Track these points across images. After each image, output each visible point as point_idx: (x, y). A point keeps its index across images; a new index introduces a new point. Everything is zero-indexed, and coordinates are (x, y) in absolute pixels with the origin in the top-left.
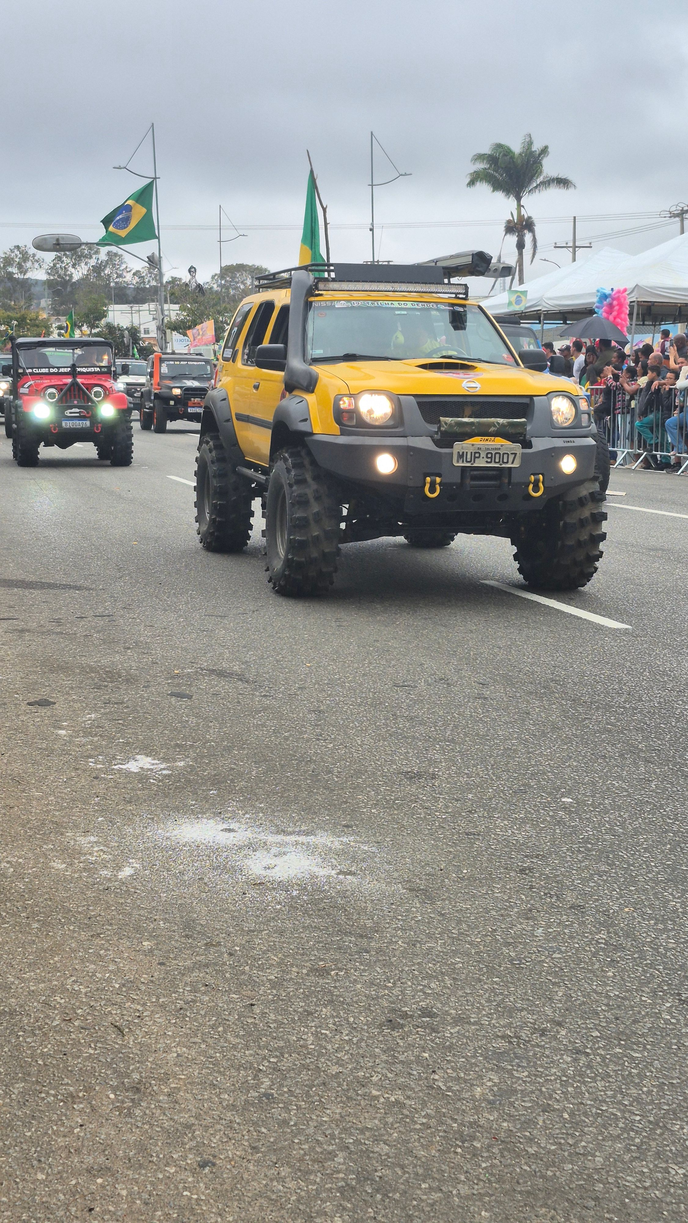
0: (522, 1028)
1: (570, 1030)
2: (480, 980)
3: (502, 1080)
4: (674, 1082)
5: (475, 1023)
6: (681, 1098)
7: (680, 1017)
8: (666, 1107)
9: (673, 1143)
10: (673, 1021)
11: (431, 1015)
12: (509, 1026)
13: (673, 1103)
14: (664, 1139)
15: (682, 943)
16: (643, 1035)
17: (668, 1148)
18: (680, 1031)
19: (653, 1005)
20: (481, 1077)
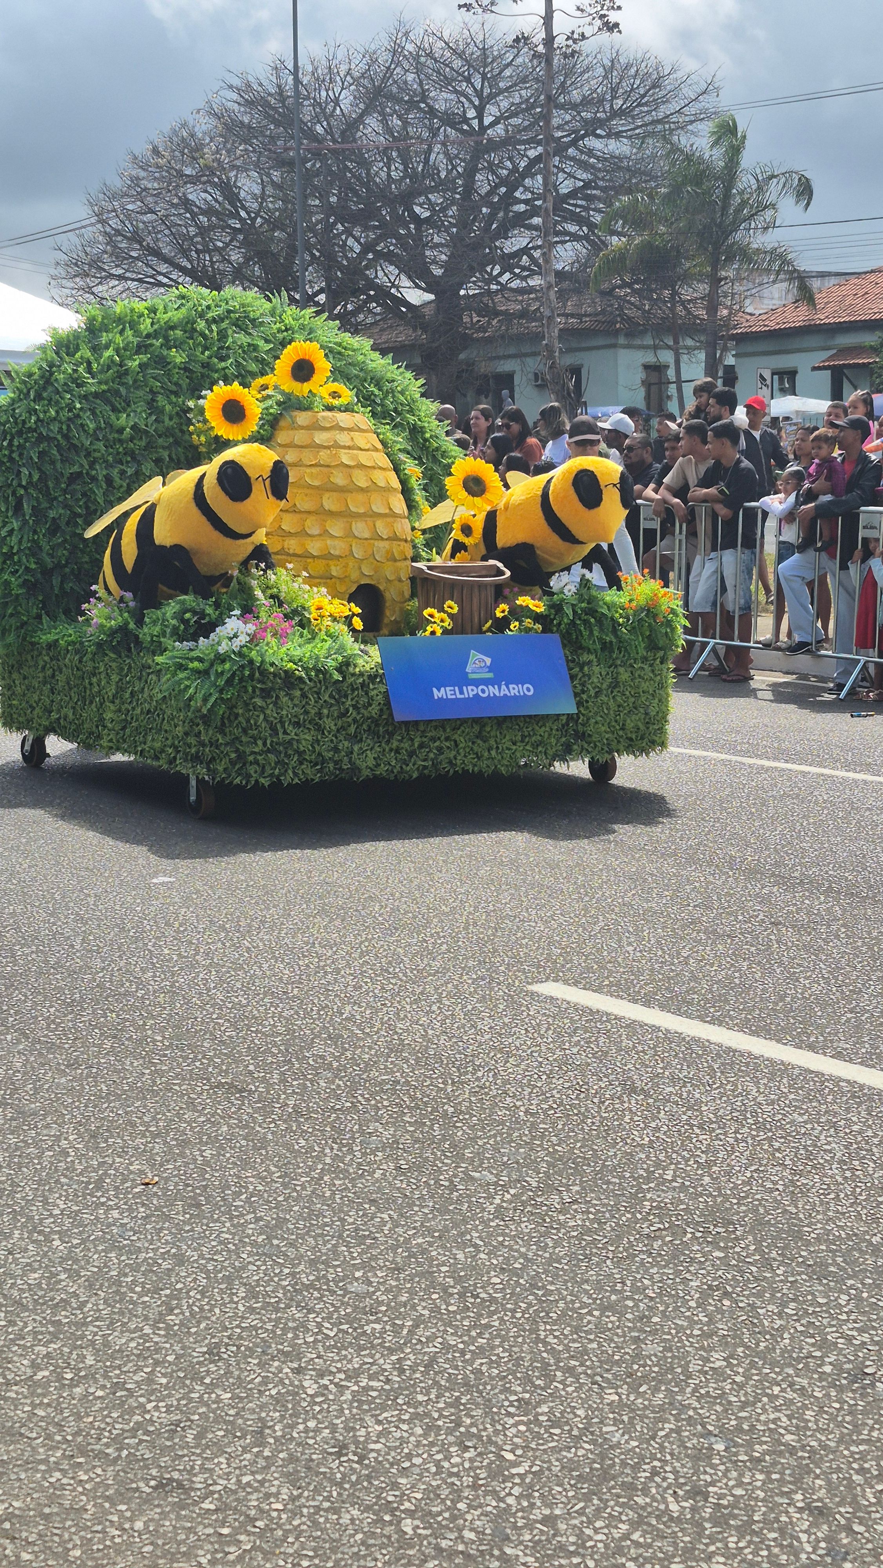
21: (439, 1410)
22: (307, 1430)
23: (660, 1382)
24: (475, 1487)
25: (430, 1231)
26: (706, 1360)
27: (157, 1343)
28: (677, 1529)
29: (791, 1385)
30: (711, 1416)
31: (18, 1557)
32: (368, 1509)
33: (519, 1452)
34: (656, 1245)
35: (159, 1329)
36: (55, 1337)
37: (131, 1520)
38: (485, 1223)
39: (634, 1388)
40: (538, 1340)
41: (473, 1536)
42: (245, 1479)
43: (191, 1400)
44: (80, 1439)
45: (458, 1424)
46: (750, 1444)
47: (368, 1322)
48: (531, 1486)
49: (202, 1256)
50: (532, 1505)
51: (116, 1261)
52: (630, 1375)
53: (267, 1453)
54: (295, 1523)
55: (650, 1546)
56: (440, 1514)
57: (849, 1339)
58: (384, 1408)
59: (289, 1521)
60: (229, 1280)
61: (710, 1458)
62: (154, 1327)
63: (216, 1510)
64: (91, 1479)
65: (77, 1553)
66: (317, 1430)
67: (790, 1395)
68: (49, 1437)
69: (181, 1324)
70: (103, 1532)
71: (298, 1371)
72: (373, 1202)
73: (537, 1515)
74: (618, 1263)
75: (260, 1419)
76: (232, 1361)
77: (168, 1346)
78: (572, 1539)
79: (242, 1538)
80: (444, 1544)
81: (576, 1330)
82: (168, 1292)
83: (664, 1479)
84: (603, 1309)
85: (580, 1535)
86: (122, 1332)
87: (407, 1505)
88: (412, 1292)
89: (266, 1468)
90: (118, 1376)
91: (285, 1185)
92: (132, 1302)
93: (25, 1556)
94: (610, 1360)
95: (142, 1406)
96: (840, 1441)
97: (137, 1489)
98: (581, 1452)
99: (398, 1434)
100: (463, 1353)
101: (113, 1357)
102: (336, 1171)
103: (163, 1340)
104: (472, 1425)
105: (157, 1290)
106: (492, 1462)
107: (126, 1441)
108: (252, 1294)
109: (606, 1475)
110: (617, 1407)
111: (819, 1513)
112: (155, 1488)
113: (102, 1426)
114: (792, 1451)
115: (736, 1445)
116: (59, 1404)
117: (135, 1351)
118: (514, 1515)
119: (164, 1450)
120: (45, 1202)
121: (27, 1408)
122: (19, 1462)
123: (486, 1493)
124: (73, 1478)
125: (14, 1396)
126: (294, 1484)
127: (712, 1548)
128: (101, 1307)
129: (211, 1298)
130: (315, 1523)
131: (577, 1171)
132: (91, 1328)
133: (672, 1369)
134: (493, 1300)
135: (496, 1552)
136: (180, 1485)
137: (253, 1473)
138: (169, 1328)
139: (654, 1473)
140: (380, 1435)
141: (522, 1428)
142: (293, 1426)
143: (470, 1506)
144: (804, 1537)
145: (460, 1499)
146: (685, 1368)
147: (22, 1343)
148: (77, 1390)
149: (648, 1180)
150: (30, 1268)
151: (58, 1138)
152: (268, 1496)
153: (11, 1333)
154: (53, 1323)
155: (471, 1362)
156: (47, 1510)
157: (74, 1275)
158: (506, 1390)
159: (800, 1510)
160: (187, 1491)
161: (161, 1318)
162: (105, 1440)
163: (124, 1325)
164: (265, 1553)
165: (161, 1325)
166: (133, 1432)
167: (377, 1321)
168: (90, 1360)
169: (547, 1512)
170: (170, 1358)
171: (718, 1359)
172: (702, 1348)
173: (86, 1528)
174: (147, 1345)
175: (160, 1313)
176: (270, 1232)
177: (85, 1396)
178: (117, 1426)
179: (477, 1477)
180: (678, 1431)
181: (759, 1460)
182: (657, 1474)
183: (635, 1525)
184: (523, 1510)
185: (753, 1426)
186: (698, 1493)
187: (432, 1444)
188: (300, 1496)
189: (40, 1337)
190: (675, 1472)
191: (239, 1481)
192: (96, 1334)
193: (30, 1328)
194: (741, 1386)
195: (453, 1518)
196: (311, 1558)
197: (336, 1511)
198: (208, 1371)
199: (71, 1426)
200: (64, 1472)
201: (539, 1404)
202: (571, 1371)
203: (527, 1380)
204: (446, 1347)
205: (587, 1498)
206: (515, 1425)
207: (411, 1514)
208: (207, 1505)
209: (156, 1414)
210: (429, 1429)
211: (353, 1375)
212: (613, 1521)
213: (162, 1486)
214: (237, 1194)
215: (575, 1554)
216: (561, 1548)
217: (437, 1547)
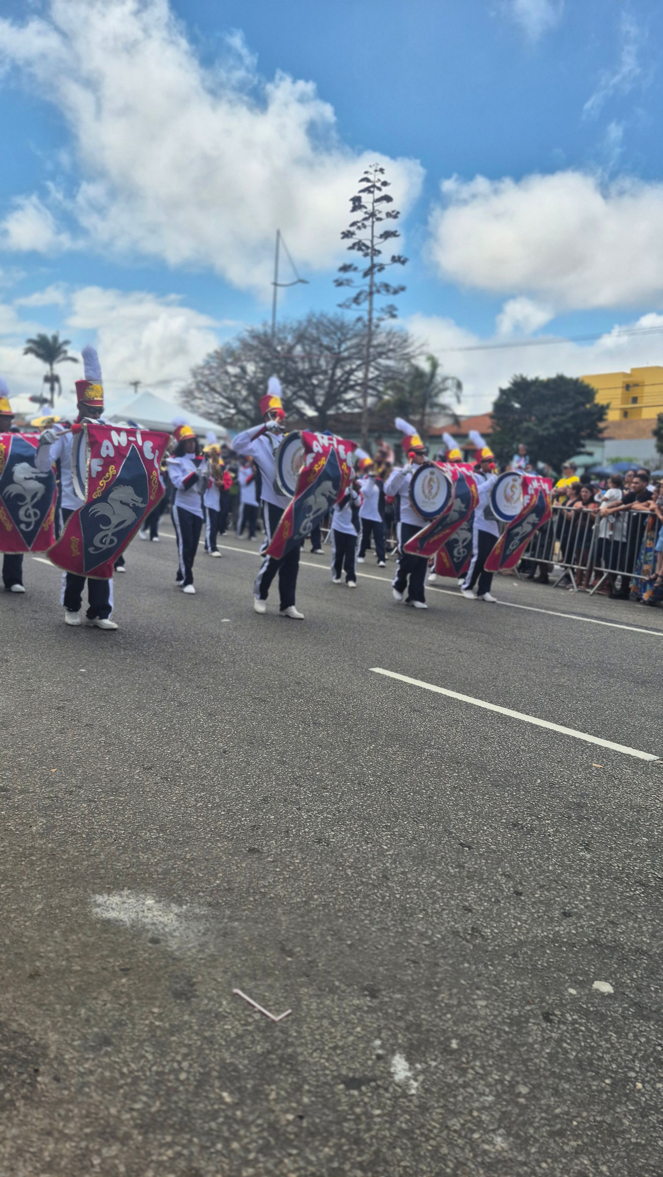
0: (59, 792)
1: (86, 790)
2: (35, 769)
3: (48, 821)
5: (32, 792)
11: (6, 790)
12: (52, 791)
16: (124, 789)
19: (130, 772)
20: (35, 821)
21: (356, 828)
22: (305, 832)
23: (440, 822)
24: (373, 858)
25: (344, 759)
26: (456, 815)
27: (243, 795)
29: (491, 826)
30: (462, 836)
32: (333, 864)
33: (389, 846)
34: (431, 769)
35: (243, 790)
36: (203, 790)
37: (241, 863)
38: (365, 757)
39: (430, 824)
40: (390, 803)
41: (375, 877)
42: (283, 850)
43: (259, 818)
44: (217, 830)
45: (364, 834)
46: (478, 848)
47: (324, 792)
48: (395, 860)
49: (257, 763)
50: (397, 867)
51: (224, 762)
52: (428, 819)
53: (291, 840)
54: (305, 868)
56: (361, 868)
57: (511, 810)
58: (333, 825)
59: (302, 867)
60: (268, 772)
61: (463, 852)
63: (273, 862)
64: (223, 846)
66: (309, 832)
67: (491, 830)
68: (205, 829)
69: (251, 788)
70: (230, 867)
71: (299, 809)
73: (398, 871)
74: (417, 775)
75: (287, 827)
76: (273, 804)
77: (247, 796)
80: (364, 880)
81: (405, 800)
82: (245, 775)
83: (447, 860)
84: (414, 793)
85: (417, 879)
86: (229, 790)
87: (348, 864)
89: (291, 846)
90: (229, 807)
91: (286, 738)
93: (201, 875)
94: (419, 813)
95: (240, 819)
96: (513, 849)
97: (241, 851)
98: (413, 847)
99: (341, 836)
100: (362, 806)
101: (226, 800)
104: (369, 834)
105: (241, 775)
106: (379, 849)
107: (235, 832)
108: (277, 779)
109: (424, 857)
110: (425, 831)
111: (509, 877)
112: (248, 851)
113: (225, 826)
114: (495, 852)
116: (207, 816)
118: (390, 870)
119: (250, 837)
120: (194, 738)
121: (195, 817)
122: (194, 838)
123: (378, 861)
124: (216, 845)
125: (189, 812)
126: (302, 852)
128: (220, 780)
129: (262, 779)
130: (313, 869)
131: (397, 740)
132: (217, 788)
133: (444, 817)
134: (371, 787)
136: (258, 851)
137: (286, 848)
138: (247, 789)
139: (443, 857)
140: (334, 836)
141: (389, 837)
142: (299, 831)
143: (372, 866)
144: (504, 886)
145: (368, 863)
146: (449, 817)
148: (214, 811)
149: (425, 744)
150: (190, 763)
151: (196, 715)
152: (293, 857)
154: (202, 785)
156: (207, 857)
157: (208, 767)
158: (381, 822)
159: (501, 875)
160: (261, 853)
163: (229, 787)
164: (295, 880)
165: (244, 788)
166: (238, 829)
167: (328, 792)
168: (217, 800)
169: (403, 870)
170: (249, 801)
172: (454, 810)
173: (223, 865)
176: (282, 754)
177: (217, 814)
178: (231, 826)
179: (373, 855)
180: (449, 841)
181: (482, 855)
183: (438, 877)
184: (393, 868)
185: (478, 842)
186: (461, 866)
187: (355, 841)
188: (306, 858)
190: (450, 857)
193: (193, 786)
194: (471, 826)
195: (366, 870)
197: (320, 865)
198: (264, 807)
199: (213, 826)
200: (212, 843)
201: (394, 828)
202: (404, 816)
203: (388, 819)
204: (355, 804)
205: (418, 865)
206: (387, 835)
207: (350, 867)
208: (269, 859)
209: (246, 822)
210: (353, 834)
211: (321, 812)
212: (429, 875)
213: (252, 851)
214: (267, 740)
215: (416, 887)
216: (410, 884)
217: (361, 881)
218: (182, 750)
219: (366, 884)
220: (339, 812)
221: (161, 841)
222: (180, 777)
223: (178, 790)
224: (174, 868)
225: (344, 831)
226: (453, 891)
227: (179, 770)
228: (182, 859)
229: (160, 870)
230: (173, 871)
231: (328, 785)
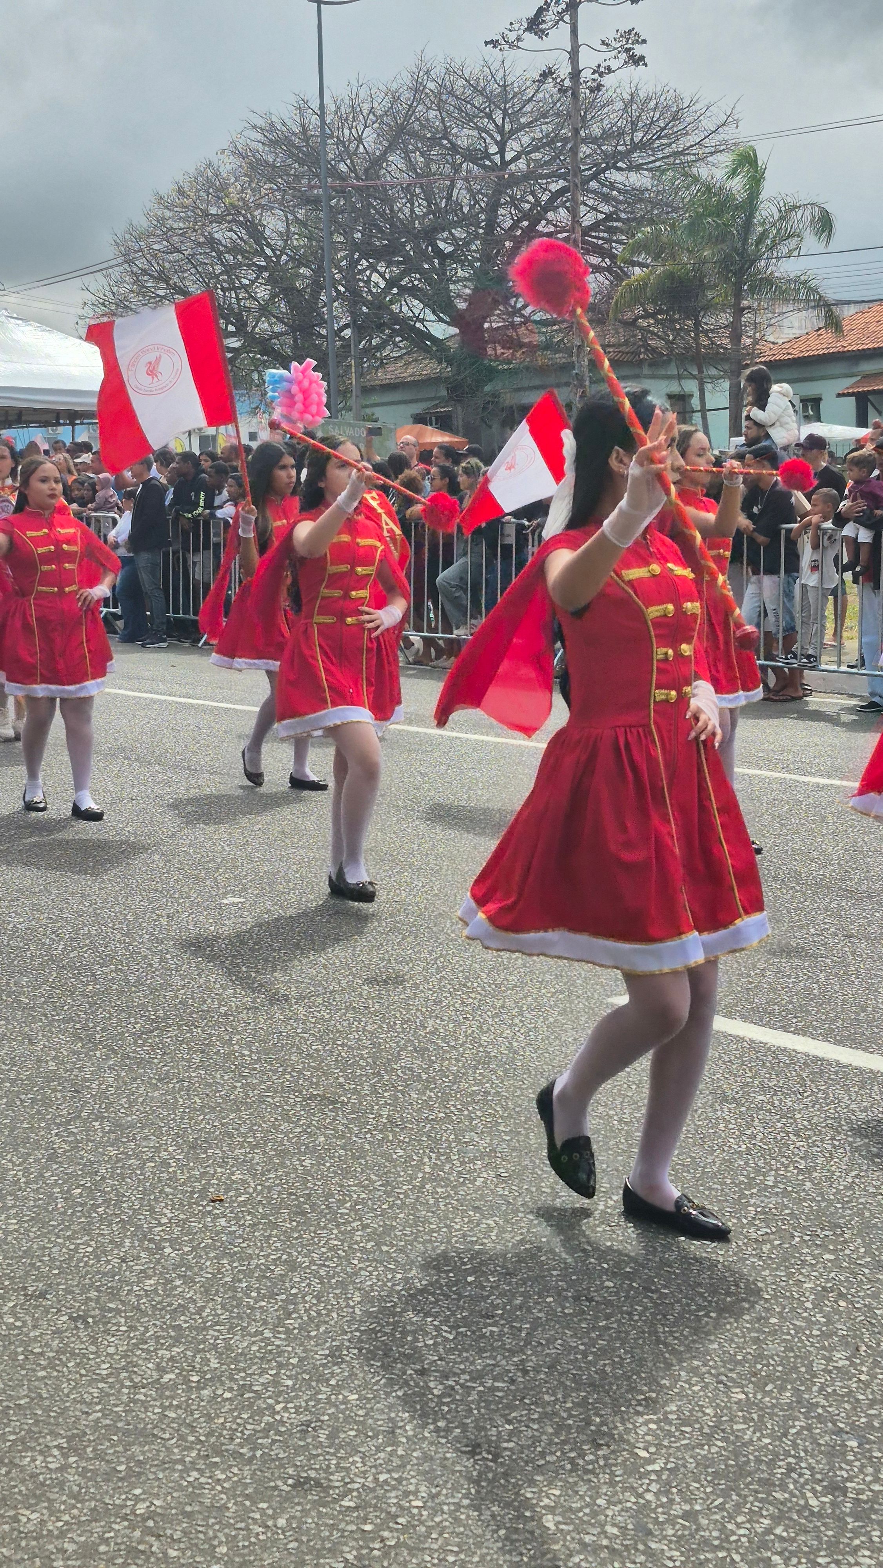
4: (22, 1402)
6: (31, 1421)
7: (27, 1318)
8: (12, 1437)
9: (23, 1481)
10: (18, 1324)
13: (21, 1430)
14: (11, 1479)
15: (26, 1222)
17: (16, 1490)
18: (27, 1335)
21: (568, 1410)
22: (438, 1430)
23: (785, 1381)
24: (612, 1483)
26: (829, 1359)
27: (278, 1346)
28: (819, 1524)
30: (842, 1413)
31: (165, 1554)
32: (508, 1505)
33: (652, 1449)
34: (766, 1248)
35: (279, 1333)
36: (177, 1341)
37: (274, 1517)
38: (591, 1228)
39: (760, 1387)
41: (615, 1531)
42: (382, 1477)
43: (319, 1401)
44: (213, 1439)
45: (589, 1423)
47: (486, 1326)
48: (668, 1483)
49: (312, 1262)
50: (671, 1501)
51: (228, 1267)
52: (755, 1374)
53: (400, 1452)
54: (437, 1519)
55: (794, 1540)
56: (580, 1510)
58: (511, 1407)
59: (431, 1517)
60: (342, 1284)
61: (844, 1454)
62: (275, 1332)
63: (356, 1508)
64: (228, 1479)
65: (224, 1550)
66: (448, 1430)
68: (182, 1438)
69: (300, 1328)
70: (247, 1529)
71: (422, 1372)
72: (477, 1209)
73: (676, 1510)
75: (390, 1419)
76: (355, 1363)
77: (290, 1349)
78: (715, 1534)
79: (386, 1534)
80: (587, 1539)
82: (284, 1297)
83: (801, 1475)
85: (723, 1529)
86: (243, 1336)
87: (546, 1501)
88: (526, 1296)
89: (403, 1466)
90: (244, 1379)
91: (388, 1194)
92: (249, 1307)
93: (173, 1553)
94: (732, 1359)
95: (270, 1407)
97: (276, 1488)
98: (714, 1450)
99: (530, 1433)
100: (585, 1354)
101: (236, 1361)
102: (437, 1180)
103: (285, 1343)
104: (602, 1424)
105: (273, 1295)
106: (626, 1460)
107: (259, 1441)
108: (367, 1298)
109: (742, 1472)
110: (747, 1405)
112: (293, 1486)
113: (234, 1426)
115: (869, 1442)
116: (188, 1406)
117: (258, 1354)
118: (654, 1511)
119: (298, 1450)
120: (152, 1211)
121: (157, 1410)
122: (156, 1463)
123: (624, 1490)
124: (210, 1477)
125: (142, 1398)
126: (431, 1482)
127: (857, 1542)
128: (219, 1312)
129: (327, 1302)
130: (457, 1519)
132: (211, 1332)
133: (795, 1368)
134: (608, 1303)
135: (641, 1547)
136: (318, 1484)
137: (389, 1472)
138: (288, 1331)
139: (790, 1469)
140: (511, 1434)
141: (653, 1426)
142: (423, 1426)
143: (609, 1502)
145: (598, 1495)
146: (810, 1366)
147: (145, 1347)
148: (205, 1393)
149: (750, 1186)
150: (144, 1275)
151: (157, 1150)
152: (406, 1494)
153: (133, 1338)
154: (173, 1327)
155: (594, 1363)
156: (188, 1509)
157: (188, 1281)
158: (632, 1390)
160: (326, 1489)
161: (280, 1321)
162: (238, 1440)
163: (243, 1329)
164: (410, 1549)
165: (281, 1329)
166: (266, 1432)
167: (495, 1324)
168: (214, 1363)
169: (687, 1507)
170: (294, 1361)
171: (840, 1358)
172: (823, 1348)
173: (229, 1526)
174: (269, 1348)
175: (278, 1318)
176: (378, 1238)
177: (213, 1398)
178: (248, 1427)
179: (613, 1474)
180: (809, 1428)
182: (794, 1470)
183: (777, 1520)
184: (662, 1505)
186: (836, 1488)
187: (564, 1442)
188: (439, 1494)
189: (163, 1341)
190: (811, 1468)
191: (376, 1480)
192: (217, 1338)
193: (151, 1333)
194: (867, 1384)
195: (594, 1514)
196: (457, 1553)
197: (477, 1508)
198: (332, 1373)
199: (202, 1429)
200: (201, 1472)
201: (667, 1403)
202: (694, 1370)
203: (652, 1380)
204: (568, 1349)
205: (725, 1494)
206: (646, 1423)
207: (551, 1510)
208: (346, 1503)
209: (286, 1415)
210: (560, 1427)
211: (477, 1377)
212: (754, 1516)
213: (300, 1484)
214: (342, 1203)
215: (719, 1548)
216: (705, 1542)
217: (581, 1542)
218: (119, 1245)
219: (596, 1549)
220: (525, 1372)
221: (72, 1477)
222: (118, 1311)
223: (113, 1345)
224: (106, 1541)
225: (538, 1421)
226: (815, 1552)
227: (114, 1294)
228: (125, 1518)
229: (70, 1547)
230: (102, 1548)
231: (496, 1307)
